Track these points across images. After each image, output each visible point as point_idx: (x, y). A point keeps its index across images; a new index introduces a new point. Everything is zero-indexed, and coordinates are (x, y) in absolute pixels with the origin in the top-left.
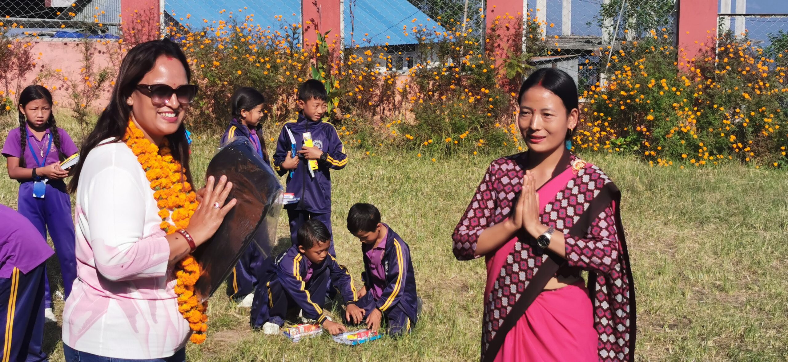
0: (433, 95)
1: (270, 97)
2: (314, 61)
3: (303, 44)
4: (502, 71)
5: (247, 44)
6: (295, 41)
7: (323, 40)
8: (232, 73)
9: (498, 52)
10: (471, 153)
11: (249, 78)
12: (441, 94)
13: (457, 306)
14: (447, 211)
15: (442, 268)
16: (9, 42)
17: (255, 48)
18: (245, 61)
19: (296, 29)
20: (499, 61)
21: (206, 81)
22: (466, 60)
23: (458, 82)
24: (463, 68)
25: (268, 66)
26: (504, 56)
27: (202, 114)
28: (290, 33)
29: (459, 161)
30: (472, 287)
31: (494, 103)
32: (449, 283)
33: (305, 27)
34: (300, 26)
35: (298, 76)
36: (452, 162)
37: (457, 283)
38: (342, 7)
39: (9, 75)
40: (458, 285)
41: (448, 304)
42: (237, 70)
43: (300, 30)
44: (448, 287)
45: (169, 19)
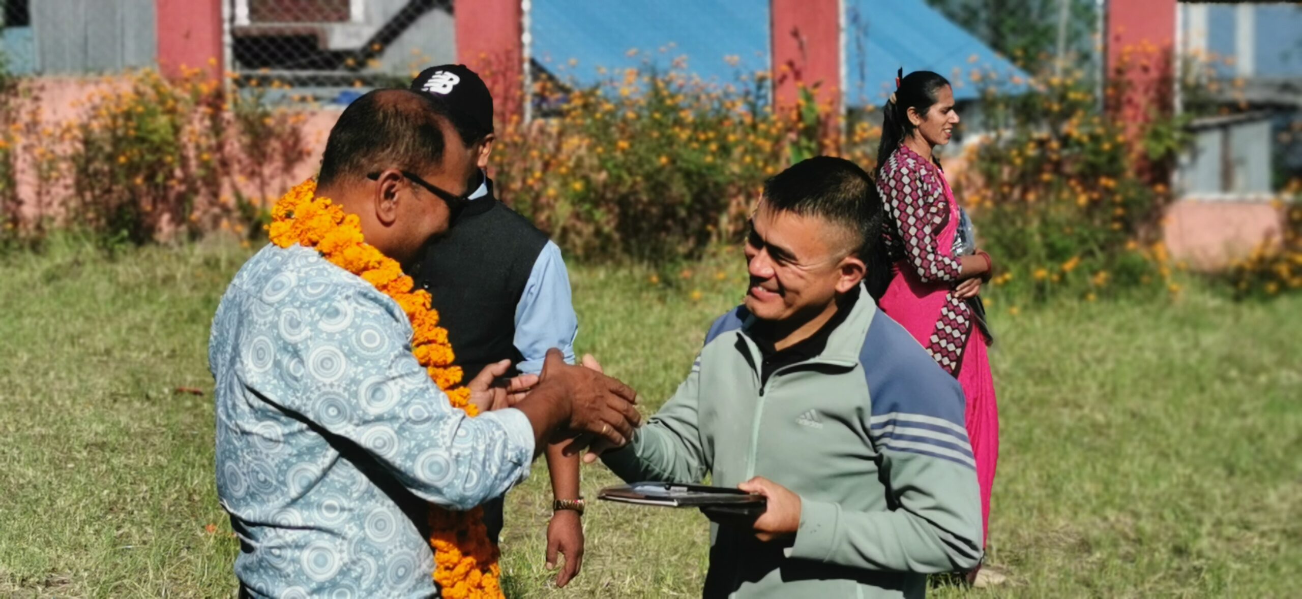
0: (1011, 193)
1: (715, 200)
2: (792, 136)
3: (773, 106)
4: (1139, 147)
5: (675, 109)
6: (761, 102)
7: (809, 98)
8: (649, 161)
9: (1128, 112)
10: (1083, 296)
11: (679, 169)
12: (1025, 192)
13: (1072, 580)
14: (1042, 402)
15: (1041, 510)
16: (266, 114)
17: (689, 116)
18: (671, 141)
19: (762, 80)
20: (1133, 129)
21: (603, 176)
22: (1073, 128)
23: (1057, 167)
24: (1065, 141)
25: (713, 147)
26: (1140, 121)
27: (598, 232)
28: (752, 87)
29: (1062, 313)
30: (1098, 544)
31: (1125, 205)
32: (1055, 537)
33: (778, 76)
34: (769, 74)
35: (766, 163)
36: (1049, 315)
37: (1069, 536)
38: (843, 38)
39: (267, 171)
40: (1072, 540)
41: (1054, 576)
42: (659, 156)
43: (768, 83)
44: (1053, 544)
45: (537, 69)
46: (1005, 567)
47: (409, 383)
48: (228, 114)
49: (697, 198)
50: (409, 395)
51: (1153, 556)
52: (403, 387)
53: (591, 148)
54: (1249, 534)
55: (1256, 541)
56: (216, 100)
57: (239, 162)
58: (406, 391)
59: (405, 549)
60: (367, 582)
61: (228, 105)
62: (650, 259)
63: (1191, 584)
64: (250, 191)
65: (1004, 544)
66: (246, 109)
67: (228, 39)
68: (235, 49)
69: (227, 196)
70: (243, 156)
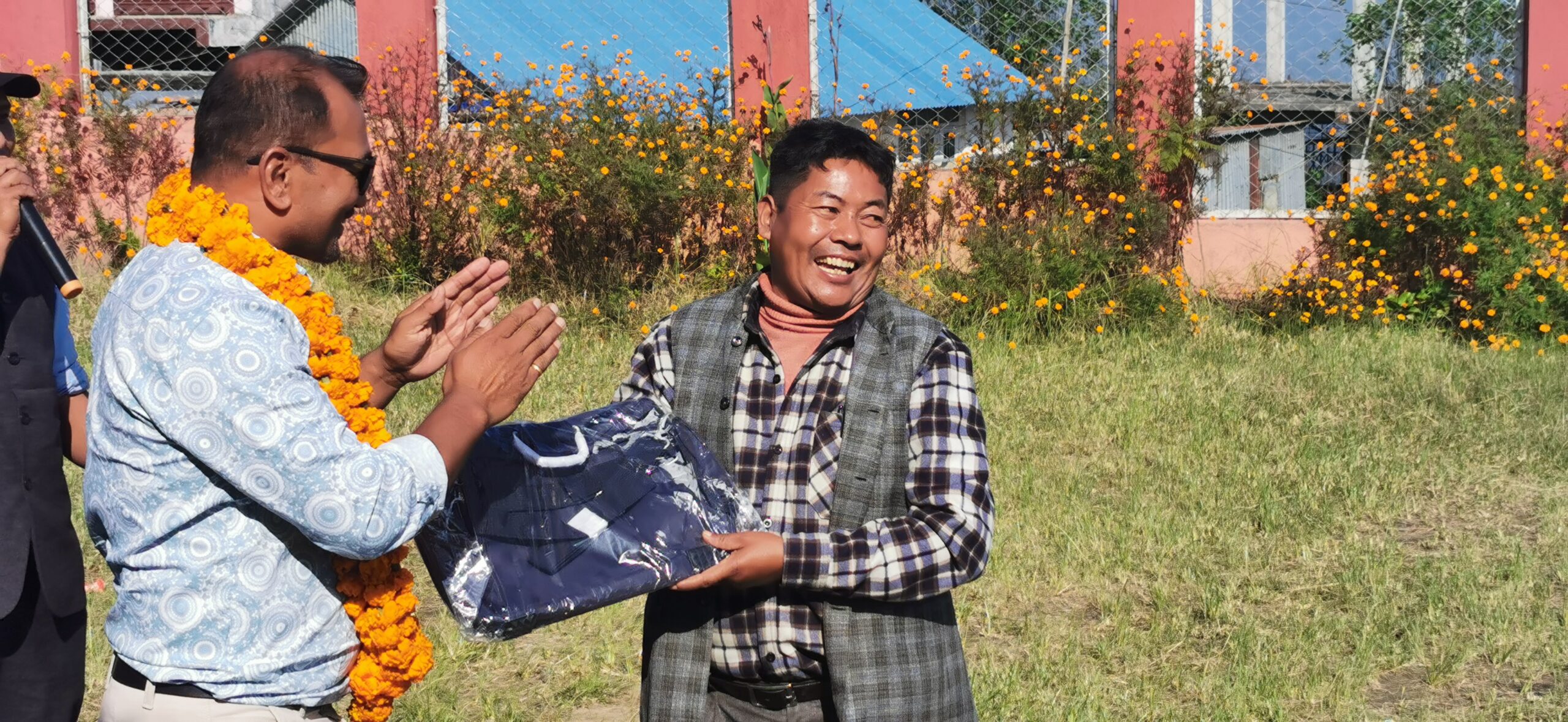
0: (1008, 211)
1: (666, 220)
2: (756, 144)
3: (733, 109)
4: (1152, 157)
5: (618, 112)
6: (718, 104)
7: (775, 100)
8: (589, 173)
9: (1140, 116)
10: (1090, 328)
11: (624, 183)
12: (1024, 208)
13: (1078, 651)
14: (1043, 449)
15: (1042, 571)
16: (131, 119)
17: (635, 120)
18: (615, 149)
19: (719, 77)
20: (1145, 137)
21: (535, 190)
22: (1075, 135)
23: (1060, 180)
24: (1069, 151)
25: (664, 156)
26: (1154, 126)
27: (528, 257)
28: (708, 88)
29: (1066, 347)
30: (1108, 610)
31: (1138, 223)
32: (1058, 602)
33: (738, 75)
34: (726, 71)
35: (725, 177)
36: (1052, 349)
37: (1074, 601)
38: (813, 31)
39: (132, 187)
40: (1077, 606)
41: (1058, 646)
42: (599, 167)
43: (728, 82)
44: (1056, 611)
45: (455, 66)
46: (1000, 637)
47: (296, 415)
48: (85, 120)
49: (644, 216)
50: (294, 429)
51: (1171, 622)
52: (288, 420)
53: (518, 159)
54: (1280, 596)
55: (1288, 603)
56: (71, 102)
57: (99, 177)
58: (291, 425)
59: (286, 600)
60: (236, 636)
61: (86, 108)
62: (591, 288)
63: (1213, 654)
64: (112, 210)
65: (1000, 611)
66: (107, 114)
67: (84, 30)
68: (92, 42)
69: (85, 216)
70: (103, 169)
